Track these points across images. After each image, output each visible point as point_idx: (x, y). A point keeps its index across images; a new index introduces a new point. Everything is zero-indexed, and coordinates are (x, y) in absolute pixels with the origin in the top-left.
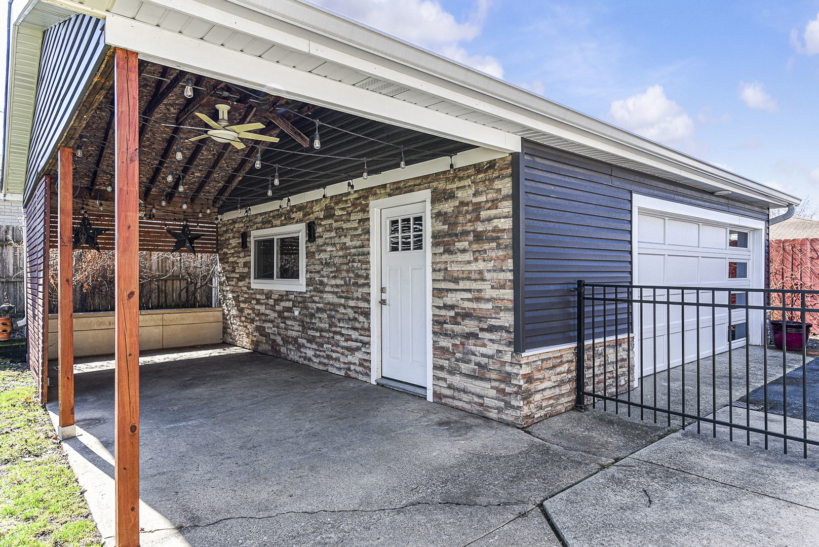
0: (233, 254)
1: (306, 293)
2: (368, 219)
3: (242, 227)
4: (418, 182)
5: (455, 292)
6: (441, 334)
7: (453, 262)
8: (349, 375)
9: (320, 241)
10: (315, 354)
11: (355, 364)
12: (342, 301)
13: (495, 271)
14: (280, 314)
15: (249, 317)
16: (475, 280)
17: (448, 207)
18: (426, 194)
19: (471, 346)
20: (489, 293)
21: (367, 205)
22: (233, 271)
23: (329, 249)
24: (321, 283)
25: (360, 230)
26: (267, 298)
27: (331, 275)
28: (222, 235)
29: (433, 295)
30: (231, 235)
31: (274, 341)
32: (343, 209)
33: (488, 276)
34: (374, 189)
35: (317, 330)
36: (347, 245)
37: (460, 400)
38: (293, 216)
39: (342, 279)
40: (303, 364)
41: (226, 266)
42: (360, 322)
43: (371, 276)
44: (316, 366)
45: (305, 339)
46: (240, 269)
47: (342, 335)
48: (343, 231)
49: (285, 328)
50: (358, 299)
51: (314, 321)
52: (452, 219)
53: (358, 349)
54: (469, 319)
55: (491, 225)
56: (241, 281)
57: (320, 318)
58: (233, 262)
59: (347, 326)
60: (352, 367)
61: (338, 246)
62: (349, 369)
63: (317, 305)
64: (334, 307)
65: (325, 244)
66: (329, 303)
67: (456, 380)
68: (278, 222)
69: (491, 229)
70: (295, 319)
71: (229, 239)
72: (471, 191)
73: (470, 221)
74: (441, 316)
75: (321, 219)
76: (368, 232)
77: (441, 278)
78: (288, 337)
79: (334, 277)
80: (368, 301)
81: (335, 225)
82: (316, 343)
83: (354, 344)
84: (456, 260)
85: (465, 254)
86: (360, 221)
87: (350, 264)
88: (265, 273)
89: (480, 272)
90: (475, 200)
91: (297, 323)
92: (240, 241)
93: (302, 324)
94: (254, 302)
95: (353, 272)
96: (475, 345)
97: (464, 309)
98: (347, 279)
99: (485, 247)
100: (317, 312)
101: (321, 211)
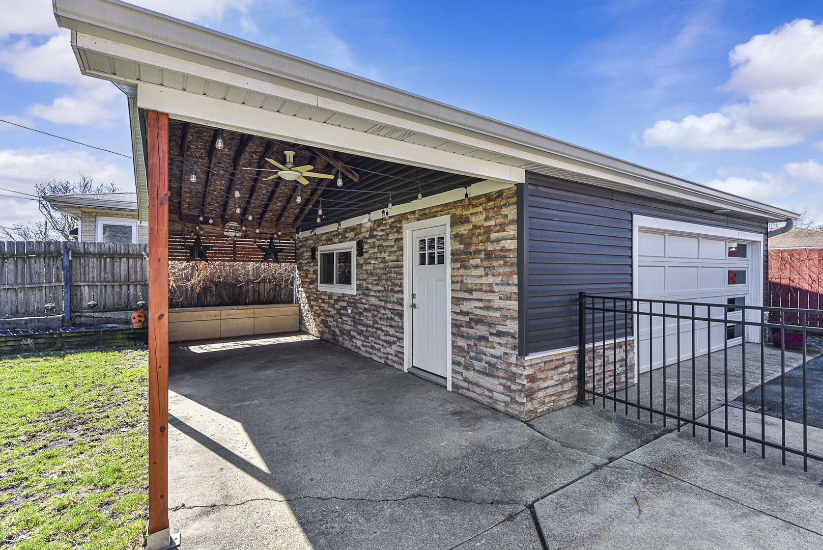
0: (306, 263)
1: (356, 296)
2: (402, 239)
3: (312, 244)
4: (440, 209)
5: (469, 301)
6: (458, 335)
7: (468, 275)
8: (387, 363)
9: (366, 256)
10: (363, 344)
11: (392, 354)
12: (383, 304)
13: (502, 285)
14: (338, 311)
15: (317, 312)
16: (486, 292)
17: (464, 229)
18: (446, 219)
19: (482, 347)
20: (498, 303)
21: (401, 228)
22: (307, 277)
23: (373, 262)
24: (367, 288)
25: (396, 247)
26: (329, 299)
27: (375, 283)
28: (299, 249)
29: (452, 303)
30: (305, 249)
31: (334, 332)
32: (383, 230)
33: (496, 288)
34: (406, 215)
35: (364, 325)
36: (386, 259)
37: (474, 392)
38: (347, 235)
39: (382, 286)
40: (354, 352)
41: (302, 273)
42: (396, 321)
43: (404, 285)
44: (363, 354)
45: (356, 332)
46: (311, 276)
47: (383, 331)
48: (383, 248)
49: (341, 323)
50: (394, 303)
51: (362, 318)
52: (467, 240)
53: (394, 343)
54: (480, 324)
55: (499, 246)
56: (312, 284)
57: (366, 316)
58: (306, 270)
59: (386, 324)
60: (390, 357)
61: (379, 259)
62: (387, 358)
63: (365, 306)
64: (377, 307)
65: (370, 258)
66: (372, 305)
67: (471, 375)
68: (336, 240)
69: (499, 248)
70: (348, 316)
71: (303, 252)
72: (483, 216)
73: (481, 242)
74: (458, 320)
75: (367, 238)
76: (402, 249)
77: (458, 289)
78: (344, 329)
79: (377, 284)
80: (402, 305)
81: (377, 243)
82: (364, 336)
83: (392, 339)
84: (470, 274)
85: (478, 270)
86: (396, 240)
87: (388, 275)
88: (327, 279)
89: (490, 285)
90: (486, 224)
91: (350, 319)
92: (311, 254)
93: (354, 320)
94: (320, 301)
95: (391, 281)
96: (485, 347)
97: (477, 315)
98: (386, 286)
99: (494, 264)
100: (364, 311)
101: (367, 232)
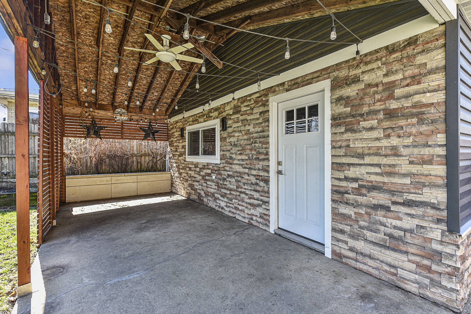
0: (176, 141)
1: (220, 164)
2: (268, 111)
3: (181, 125)
4: (316, 75)
5: (358, 167)
6: (341, 202)
7: (357, 139)
8: (251, 223)
9: (230, 130)
10: (227, 205)
11: (256, 216)
12: (247, 171)
13: (414, 146)
14: (203, 177)
15: (185, 178)
16: (386, 156)
17: (351, 91)
18: (326, 84)
19: (379, 216)
20: (405, 167)
21: (267, 101)
22: (176, 151)
23: (237, 134)
24: (231, 158)
25: (261, 119)
26: (195, 167)
27: (238, 153)
28: (170, 131)
29: (332, 169)
30: (175, 130)
31: (199, 194)
32: (247, 106)
33: (404, 151)
34: (274, 88)
35: (228, 189)
36: (250, 131)
37: (366, 264)
38: (211, 115)
39: (246, 155)
40: (218, 211)
41: (172, 148)
42: (261, 186)
43: (270, 153)
44: (227, 213)
45: (219, 194)
46: (180, 150)
47: (247, 194)
48: (247, 122)
49: (206, 187)
50: (259, 169)
51: (225, 183)
52: (356, 101)
53: (259, 206)
54: (376, 191)
55: (410, 101)
56: (181, 156)
57: (230, 181)
58: (176, 146)
59: (250, 188)
60: (254, 218)
61: (243, 132)
62: (252, 219)
63: (228, 173)
64: (241, 175)
65: (234, 131)
66: (236, 172)
67: (360, 245)
68: (202, 120)
69: (410, 105)
70: (212, 181)
71: (174, 133)
72: (380, 73)
73: (379, 101)
74: (342, 187)
75: (231, 115)
76: (268, 121)
77: (341, 154)
78: (208, 192)
79: (241, 154)
80: (268, 172)
81: (241, 118)
82: (227, 198)
83: (256, 202)
84: (361, 137)
85: (372, 132)
86: (261, 113)
87: (253, 145)
88: (194, 151)
89: (394, 148)
90: (386, 80)
91: (214, 184)
92: (180, 133)
93: (218, 185)
94: (188, 169)
95: (255, 150)
96: (384, 216)
97: (371, 182)
98: (251, 155)
99: (400, 124)
100: (228, 177)
101: (231, 109)
